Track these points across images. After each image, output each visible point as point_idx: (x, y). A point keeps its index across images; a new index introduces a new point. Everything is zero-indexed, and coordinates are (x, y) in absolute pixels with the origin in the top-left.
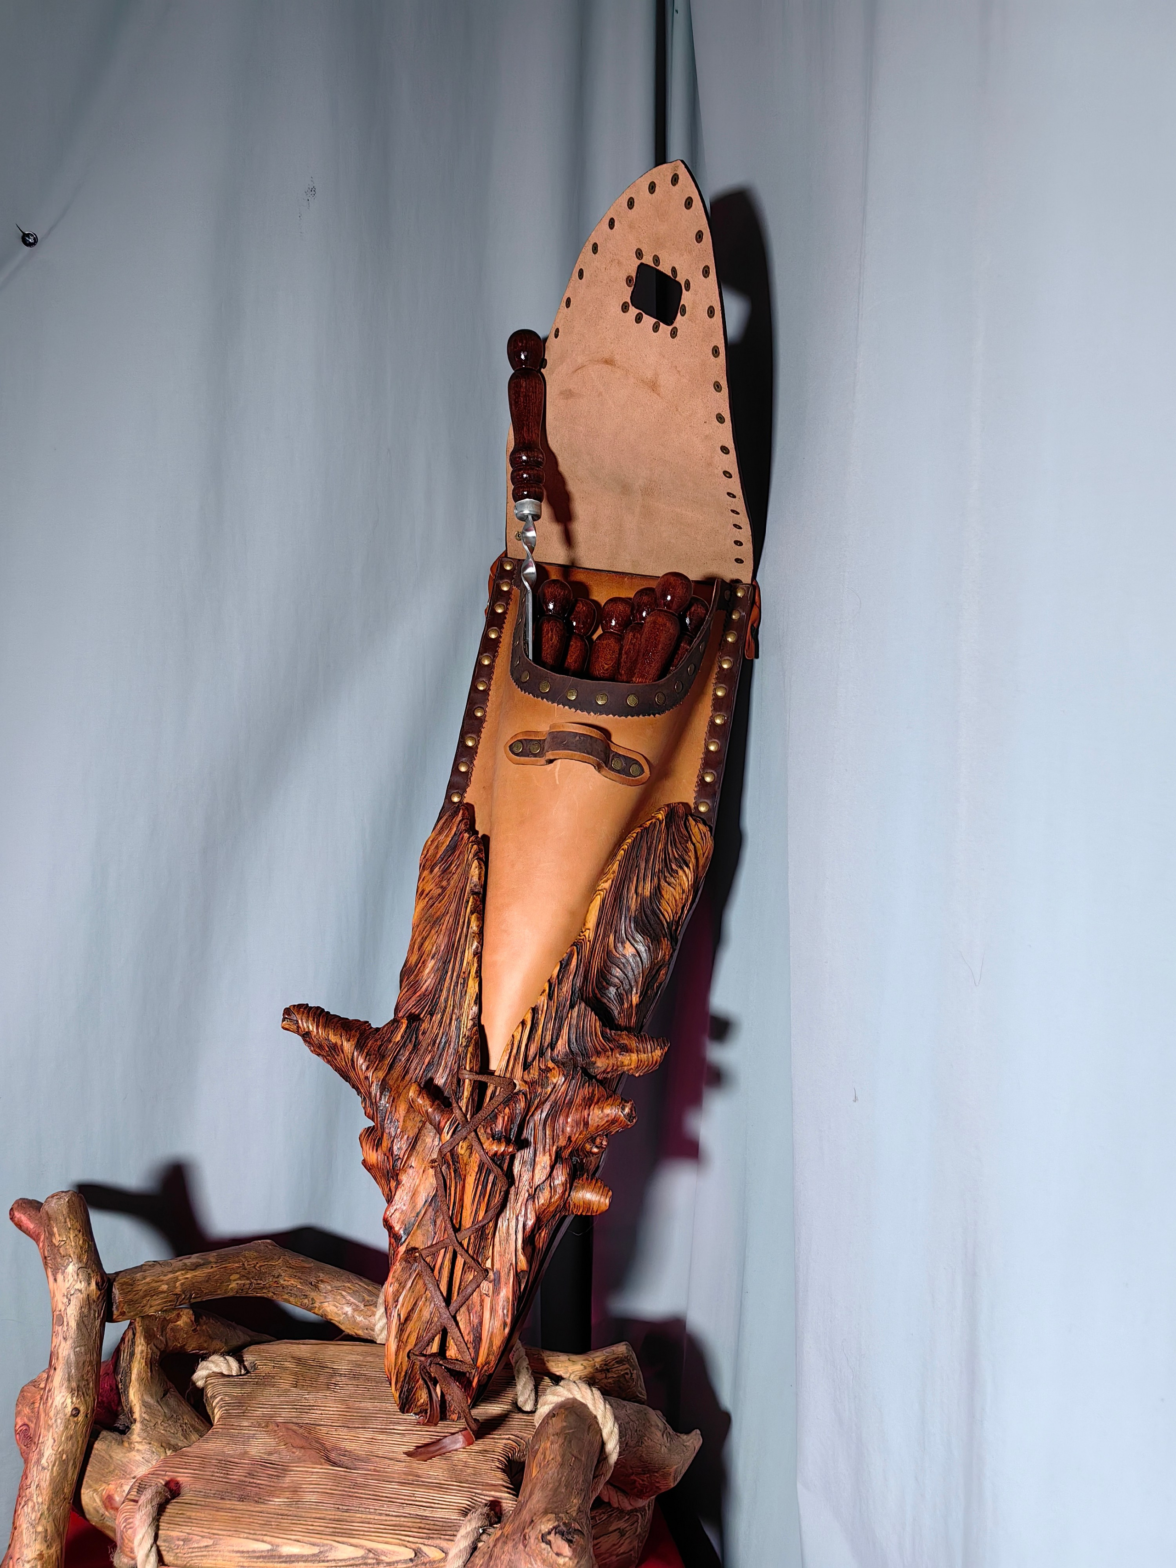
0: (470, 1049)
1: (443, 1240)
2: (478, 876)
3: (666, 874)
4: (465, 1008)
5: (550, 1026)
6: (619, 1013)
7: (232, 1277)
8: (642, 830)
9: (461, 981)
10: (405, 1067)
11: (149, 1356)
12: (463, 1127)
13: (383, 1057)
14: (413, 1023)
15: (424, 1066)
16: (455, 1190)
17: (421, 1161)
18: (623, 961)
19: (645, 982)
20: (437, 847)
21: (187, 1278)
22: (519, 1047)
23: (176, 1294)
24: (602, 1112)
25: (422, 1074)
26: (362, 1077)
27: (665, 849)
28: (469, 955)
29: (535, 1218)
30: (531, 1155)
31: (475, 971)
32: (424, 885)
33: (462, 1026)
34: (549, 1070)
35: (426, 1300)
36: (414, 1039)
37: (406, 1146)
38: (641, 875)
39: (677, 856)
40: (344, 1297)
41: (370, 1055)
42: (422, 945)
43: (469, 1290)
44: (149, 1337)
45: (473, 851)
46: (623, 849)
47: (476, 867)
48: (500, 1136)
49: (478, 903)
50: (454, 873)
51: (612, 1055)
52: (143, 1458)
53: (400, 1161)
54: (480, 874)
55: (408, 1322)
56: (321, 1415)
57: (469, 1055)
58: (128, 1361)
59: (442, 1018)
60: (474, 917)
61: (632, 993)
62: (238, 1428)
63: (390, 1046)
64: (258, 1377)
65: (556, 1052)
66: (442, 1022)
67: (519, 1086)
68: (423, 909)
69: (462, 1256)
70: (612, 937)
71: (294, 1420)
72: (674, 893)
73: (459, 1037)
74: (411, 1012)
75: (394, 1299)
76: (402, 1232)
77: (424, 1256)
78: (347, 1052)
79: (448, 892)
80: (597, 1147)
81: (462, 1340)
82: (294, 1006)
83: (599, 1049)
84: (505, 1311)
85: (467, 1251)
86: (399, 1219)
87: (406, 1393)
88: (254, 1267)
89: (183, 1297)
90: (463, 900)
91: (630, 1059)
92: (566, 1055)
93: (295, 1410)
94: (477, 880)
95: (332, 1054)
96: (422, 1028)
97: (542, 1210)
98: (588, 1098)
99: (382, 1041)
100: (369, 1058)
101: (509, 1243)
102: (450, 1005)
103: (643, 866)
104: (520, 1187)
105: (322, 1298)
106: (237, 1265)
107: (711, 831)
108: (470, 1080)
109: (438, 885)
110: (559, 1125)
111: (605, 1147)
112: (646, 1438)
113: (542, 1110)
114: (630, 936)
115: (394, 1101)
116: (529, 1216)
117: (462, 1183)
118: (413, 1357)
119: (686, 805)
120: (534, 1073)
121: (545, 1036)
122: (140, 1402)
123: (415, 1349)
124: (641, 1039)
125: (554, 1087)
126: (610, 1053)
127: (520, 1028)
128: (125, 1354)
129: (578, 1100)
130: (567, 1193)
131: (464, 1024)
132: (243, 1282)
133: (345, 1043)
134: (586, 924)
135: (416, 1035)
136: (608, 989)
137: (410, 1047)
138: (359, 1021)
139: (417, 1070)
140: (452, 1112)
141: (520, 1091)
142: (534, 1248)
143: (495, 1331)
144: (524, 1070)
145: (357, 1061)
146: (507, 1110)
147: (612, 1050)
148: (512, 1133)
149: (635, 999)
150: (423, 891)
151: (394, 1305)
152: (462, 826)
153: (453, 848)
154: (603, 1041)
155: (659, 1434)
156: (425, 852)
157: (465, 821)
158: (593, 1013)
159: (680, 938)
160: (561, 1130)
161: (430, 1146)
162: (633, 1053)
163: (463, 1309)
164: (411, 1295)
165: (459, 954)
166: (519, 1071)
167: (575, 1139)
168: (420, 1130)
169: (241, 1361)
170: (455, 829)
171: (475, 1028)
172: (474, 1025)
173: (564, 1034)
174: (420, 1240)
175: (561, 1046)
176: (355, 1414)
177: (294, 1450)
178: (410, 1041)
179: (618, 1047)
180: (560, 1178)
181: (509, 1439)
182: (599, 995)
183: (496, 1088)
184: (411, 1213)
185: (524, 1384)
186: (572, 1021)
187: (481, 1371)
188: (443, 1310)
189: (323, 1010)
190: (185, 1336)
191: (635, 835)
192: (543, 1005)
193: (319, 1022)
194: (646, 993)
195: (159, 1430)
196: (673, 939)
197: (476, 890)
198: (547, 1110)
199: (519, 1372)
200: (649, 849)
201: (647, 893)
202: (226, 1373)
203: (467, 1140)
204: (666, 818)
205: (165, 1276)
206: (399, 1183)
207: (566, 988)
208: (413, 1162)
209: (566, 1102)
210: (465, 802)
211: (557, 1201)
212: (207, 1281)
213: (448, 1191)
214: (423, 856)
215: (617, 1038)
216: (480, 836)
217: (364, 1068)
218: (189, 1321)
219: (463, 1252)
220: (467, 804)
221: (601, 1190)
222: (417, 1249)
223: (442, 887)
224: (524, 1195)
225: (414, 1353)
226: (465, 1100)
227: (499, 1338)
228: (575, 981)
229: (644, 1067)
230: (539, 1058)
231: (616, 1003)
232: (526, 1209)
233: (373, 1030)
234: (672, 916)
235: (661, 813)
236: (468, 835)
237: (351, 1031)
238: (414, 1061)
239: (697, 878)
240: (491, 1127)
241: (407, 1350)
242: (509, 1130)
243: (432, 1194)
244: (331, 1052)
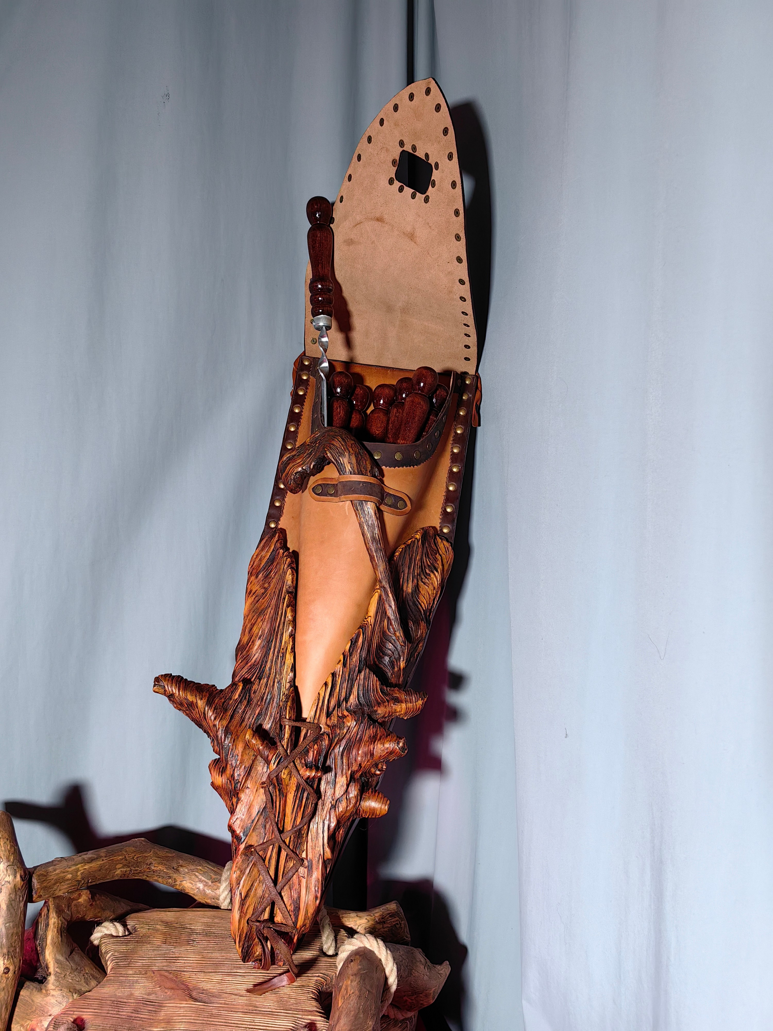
0: (289, 704)
1: (272, 839)
2: (291, 580)
3: (422, 577)
4: (284, 674)
5: (345, 685)
6: (392, 675)
7: (117, 867)
8: (405, 546)
9: (281, 655)
10: (242, 717)
11: (60, 926)
12: (285, 759)
13: (226, 710)
14: (247, 686)
15: (255, 716)
16: (279, 804)
17: (254, 783)
18: (393, 638)
19: (409, 653)
20: (260, 560)
21: (85, 869)
22: (323, 701)
23: (78, 881)
24: (383, 746)
25: (254, 721)
26: (211, 725)
27: (421, 559)
28: (286, 636)
29: (336, 821)
30: (333, 777)
31: (290, 648)
32: (251, 587)
33: (282, 687)
34: (344, 717)
35: (260, 882)
36: (247, 697)
37: (243, 773)
38: (406, 578)
39: (429, 564)
40: (197, 876)
41: (217, 709)
42: (251, 629)
43: (291, 874)
44: (59, 912)
45: (287, 562)
47: (290, 574)
48: (311, 765)
49: (292, 599)
50: (273, 578)
51: (388, 704)
52: (56, 1001)
53: (239, 784)
54: (293, 579)
55: (248, 898)
56: (184, 964)
57: (288, 708)
58: (44, 930)
59: (268, 681)
60: (289, 610)
61: (400, 660)
62: (126, 975)
63: (231, 702)
64: (138, 937)
65: (349, 704)
66: (267, 684)
67: (325, 729)
68: (251, 604)
69: (285, 850)
70: (385, 622)
71: (165, 968)
72: (428, 590)
73: (280, 695)
74: (244, 677)
75: (237, 883)
76: (241, 834)
77: (258, 851)
78: (200, 707)
79: (269, 592)
80: (379, 770)
81: (286, 910)
82: (162, 675)
83: (379, 701)
84: (316, 888)
85: (289, 847)
86: (240, 825)
87: (246, 949)
88: (133, 858)
89: (83, 882)
90: (281, 598)
91: (401, 707)
92: (357, 706)
93: (165, 961)
94: (291, 583)
95: (190, 709)
96: (253, 688)
97: (341, 815)
98: (373, 736)
99: (225, 699)
100: (216, 712)
101: (318, 840)
102: (273, 672)
103: (406, 571)
104: (325, 799)
105: (181, 878)
106: (120, 857)
107: (451, 546)
108: (289, 726)
109: (262, 587)
110: (353, 756)
111: (385, 770)
112: (414, 971)
113: (340, 745)
115: (234, 741)
116: (332, 820)
117: (284, 798)
118: (251, 923)
119: (434, 528)
120: (334, 720)
121: (341, 693)
122: (54, 960)
123: (252, 918)
124: (408, 693)
125: (349, 729)
126: (387, 704)
127: (324, 687)
128: (42, 925)
129: (366, 738)
130: (358, 803)
131: (283, 686)
132: (125, 869)
133: (199, 702)
134: (369, 612)
135: (249, 694)
136: (383, 658)
137: (245, 702)
138: (208, 685)
139: (250, 719)
140: (277, 749)
141: (325, 732)
142: (335, 842)
143: (309, 903)
144: (327, 718)
145: (208, 713)
146: (316, 746)
147: (388, 701)
148: (320, 763)
149: (402, 665)
150: (251, 591)
151: (237, 887)
152: (278, 545)
153: (272, 560)
154: (382, 695)
155: (422, 967)
156: (252, 563)
157: (280, 541)
158: (374, 676)
159: (432, 620)
160: (354, 759)
161: (261, 772)
162: (403, 703)
163: (286, 887)
164: (249, 879)
165: (279, 636)
166: (323, 719)
167: (364, 766)
168: (253, 761)
169: (125, 925)
170: (273, 547)
171: (292, 689)
172: (291, 686)
173: (355, 691)
174: (254, 840)
175: (353, 699)
176: (209, 962)
177: (166, 991)
178: (245, 698)
179: (392, 699)
180: (353, 792)
181: (319, 976)
182: (377, 663)
183: (307, 731)
184: (248, 820)
185: (328, 936)
186: (360, 681)
187: (299, 932)
188: (272, 889)
189: (182, 677)
190: (85, 909)
191: (401, 550)
192: (340, 671)
193: (180, 687)
194: (410, 660)
195: (67, 979)
196: (428, 622)
197: (290, 590)
198: (343, 745)
199: (323, 927)
200: (411, 559)
201: (410, 590)
202: (114, 934)
203: (288, 768)
204: (422, 537)
205: (70, 868)
206: (239, 800)
207: (355, 658)
208: (249, 784)
209: (357, 739)
210: (279, 528)
211: (351, 809)
212: (100, 870)
213: (274, 805)
214: (250, 566)
215: (391, 693)
216: (291, 551)
217: (213, 718)
218: (87, 898)
219: (286, 848)
220: (281, 528)
221: (382, 799)
222: (253, 846)
223: (264, 588)
224: (328, 805)
225: (251, 920)
226: (286, 740)
227: (312, 907)
228: (361, 653)
229: (411, 713)
230: (337, 708)
231: (389, 668)
232: (330, 815)
233: (218, 691)
234: (427, 606)
235: (418, 534)
236: (283, 551)
237: (203, 692)
238: (248, 713)
239: (443, 578)
240: (305, 759)
241: (247, 918)
242: (317, 760)
243: (263, 807)
244: (189, 708)
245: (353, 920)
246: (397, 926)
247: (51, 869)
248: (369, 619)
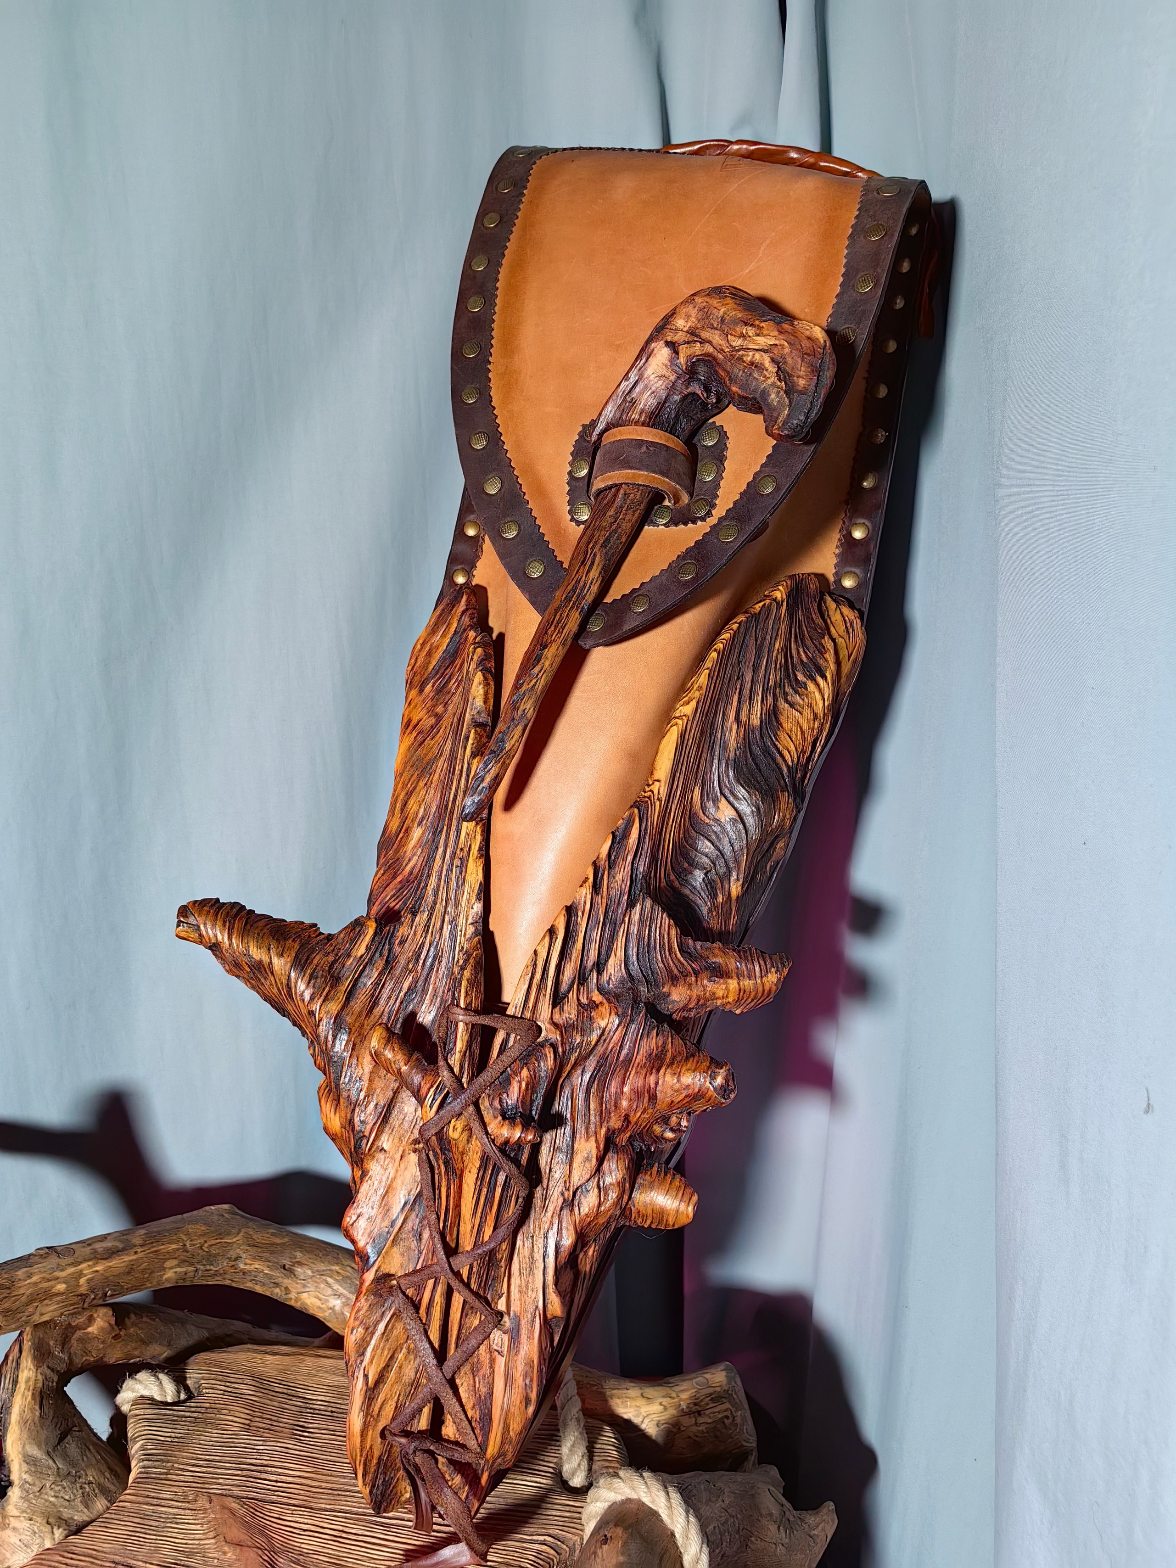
0: (467, 973)
1: (432, 1265)
2: (483, 697)
3: (787, 690)
4: (463, 905)
5: (596, 935)
6: (710, 911)
7: (168, 1264)
8: (747, 618)
9: (457, 862)
10: (373, 995)
11: (40, 1385)
12: (455, 1098)
13: (336, 980)
14: (385, 926)
15: (402, 994)
16: (447, 1191)
17: (396, 1140)
18: (715, 829)
19: (751, 863)
20: (429, 654)
21: (97, 1271)
22: (545, 969)
23: (81, 1295)
24: (678, 1081)
25: (400, 1006)
26: (304, 1011)
27: (786, 650)
29: (574, 1235)
30: (568, 1138)
31: (477, 848)
32: (410, 712)
33: (459, 933)
34: (594, 1005)
35: (409, 1353)
36: (386, 952)
37: (374, 1118)
38: (746, 692)
39: (805, 659)
40: (329, 1285)
41: (316, 978)
42: (405, 804)
43: (473, 1342)
44: (41, 1354)
45: (475, 657)
46: (715, 650)
47: (480, 684)
48: (515, 1113)
49: (484, 740)
50: (452, 693)
51: (697, 981)
52: (20, 1540)
53: (365, 1141)
54: (486, 694)
55: (381, 1386)
56: (275, 1484)
57: (467, 982)
58: (10, 1391)
59: (430, 919)
61: (729, 879)
62: (155, 1501)
63: (349, 963)
64: (199, 1410)
65: (605, 977)
66: (429, 926)
67: (548, 1033)
68: (409, 748)
69: (459, 1292)
70: (697, 792)
71: (236, 1491)
72: (800, 720)
73: (454, 951)
74: (388, 906)
75: (357, 1351)
76: (368, 1250)
77: (403, 1288)
78: (279, 973)
79: (445, 723)
80: (672, 1130)
81: (463, 1417)
82: (195, 902)
83: (676, 971)
84: (527, 1382)
85: (467, 1285)
86: (365, 1229)
87: (381, 1488)
88: (201, 1247)
89: (93, 1296)
90: (461, 735)
91: (727, 988)
92: (622, 981)
93: (239, 1472)
94: (482, 703)
95: (257, 977)
96: (400, 934)
97: (586, 1222)
98: (656, 1055)
100: (314, 984)
101: (534, 1274)
102: (442, 900)
103: (748, 677)
104: (550, 1186)
105: (299, 1286)
106: (174, 1246)
107: (861, 619)
108: (467, 1024)
109: (431, 712)
110: (610, 1096)
111: (685, 1129)
112: (753, 1539)
113: (584, 1068)
114: (726, 790)
115: (354, 1048)
116: (565, 1232)
117: (457, 1180)
118: (389, 1438)
119: (821, 577)
120: (570, 1011)
121: (588, 951)
122: (20, 1456)
123: (392, 1426)
124: (743, 955)
126: (693, 979)
127: (547, 939)
128: (7, 1381)
129: (640, 1057)
131: (461, 931)
132: (184, 1269)
133: (276, 961)
134: (655, 772)
135: (389, 945)
136: (691, 873)
137: (380, 964)
138: (303, 923)
139: (387, 1005)
140: (438, 1075)
141: (546, 1040)
142: (577, 1273)
143: (512, 1409)
144: (554, 1007)
145: (296, 987)
146: (525, 1073)
147: (696, 974)
148: (535, 1108)
149: (735, 889)
150: (410, 721)
151: (358, 1362)
152: (466, 620)
153: (453, 655)
154: (682, 959)
155: (773, 1528)
156: (413, 661)
157: (472, 612)
158: (665, 915)
159: (809, 790)
160: (613, 1103)
161: (411, 1118)
162: (732, 978)
163: (466, 1368)
164: (385, 1346)
165: (454, 821)
166: (545, 1010)
167: (635, 1120)
168: (396, 1093)
169: (180, 1381)
170: (455, 625)
171: (476, 939)
172: (476, 934)
173: (619, 949)
174: (396, 1264)
175: (614, 968)
177: (226, 1549)
178: (381, 955)
179: (706, 969)
180: (614, 1173)
181: (543, 1543)
182: (677, 884)
183: (508, 1035)
184: (383, 1220)
185: (573, 1446)
186: (632, 927)
187: (492, 1466)
188: (435, 1369)
189: (243, 907)
190: (101, 1346)
191: (735, 626)
192: (585, 903)
193: (233, 928)
194: (753, 877)
195: (46, 1497)
196: (798, 793)
197: (481, 720)
198: (592, 1069)
199: (565, 1425)
200: (759, 649)
201: (756, 721)
202: (158, 1398)
203: (462, 1117)
204: (788, 597)
205: (62, 1270)
206: (365, 1172)
207: (622, 875)
208: (385, 1142)
209: (621, 1059)
210: (474, 583)
211: (609, 1210)
212: (128, 1273)
213: (438, 1191)
214: (410, 668)
215: (704, 954)
216: (494, 636)
217: (307, 996)
218: (106, 1325)
219: (461, 1287)
220: (477, 585)
221: (681, 1192)
222: (393, 1275)
223: (436, 715)
224: (557, 1200)
225: (391, 1432)
226: (458, 1056)
227: (518, 1419)
228: (636, 862)
229: (750, 1000)
230: (578, 986)
231: (704, 896)
232: (560, 1222)
233: (322, 937)
234: (796, 757)
235: (779, 590)
236: (474, 634)
237: (285, 939)
238: (386, 986)
239: (838, 693)
240: (500, 1098)
241: (380, 1426)
242: (528, 1103)
243: (414, 1193)
244: (254, 973)
245: (634, 1403)
246: (726, 1420)
247: (21, 1273)
248: (655, 787)
